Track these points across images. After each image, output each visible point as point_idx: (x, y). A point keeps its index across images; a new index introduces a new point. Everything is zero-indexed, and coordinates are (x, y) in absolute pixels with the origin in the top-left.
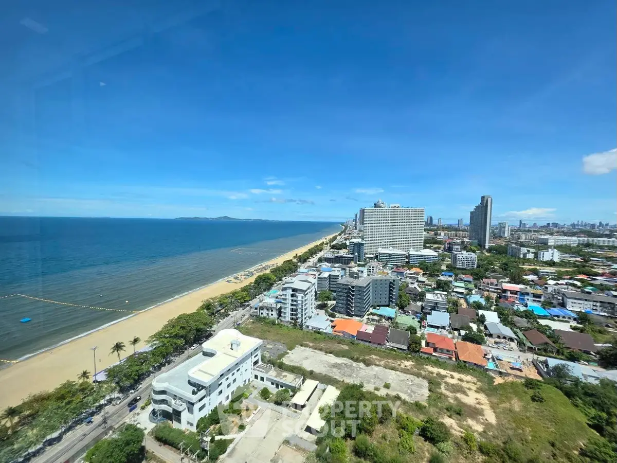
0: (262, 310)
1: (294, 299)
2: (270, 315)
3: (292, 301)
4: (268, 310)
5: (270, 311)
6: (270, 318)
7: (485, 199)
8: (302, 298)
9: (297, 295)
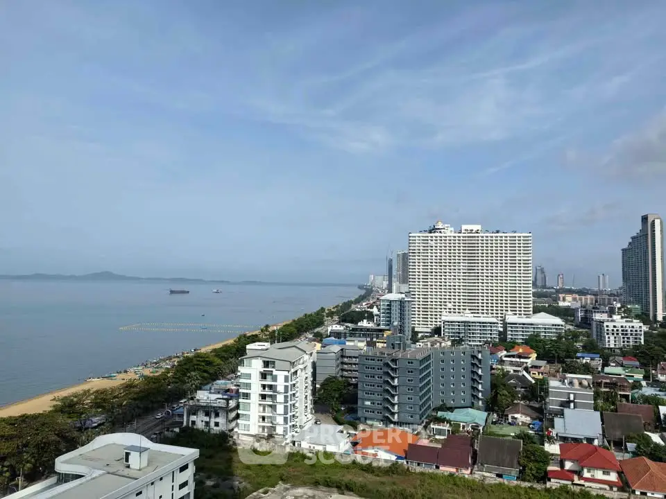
0: (194, 414)
1: (268, 382)
2: (212, 424)
3: (264, 386)
4: (207, 414)
5: (213, 415)
6: (212, 432)
7: (650, 220)
8: (286, 379)
9: (275, 373)
